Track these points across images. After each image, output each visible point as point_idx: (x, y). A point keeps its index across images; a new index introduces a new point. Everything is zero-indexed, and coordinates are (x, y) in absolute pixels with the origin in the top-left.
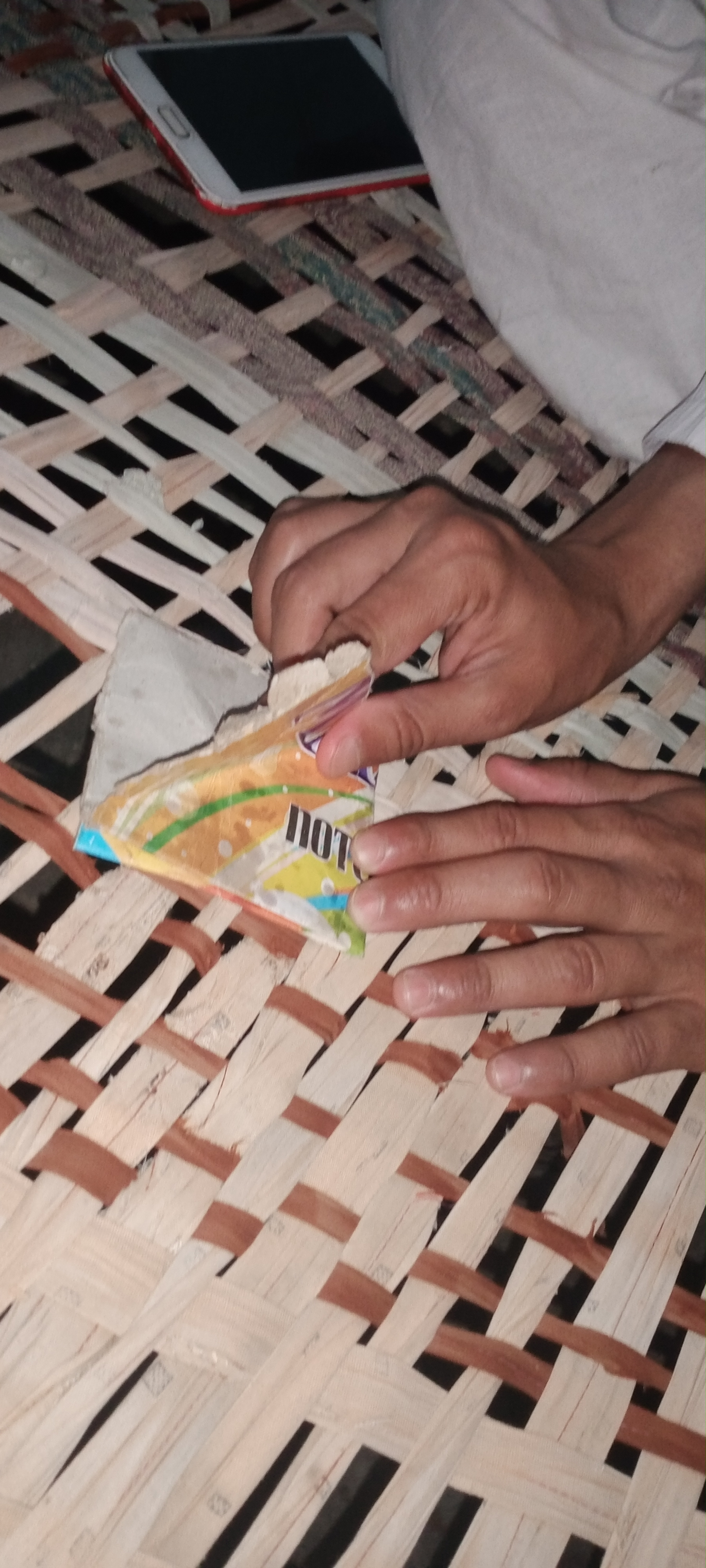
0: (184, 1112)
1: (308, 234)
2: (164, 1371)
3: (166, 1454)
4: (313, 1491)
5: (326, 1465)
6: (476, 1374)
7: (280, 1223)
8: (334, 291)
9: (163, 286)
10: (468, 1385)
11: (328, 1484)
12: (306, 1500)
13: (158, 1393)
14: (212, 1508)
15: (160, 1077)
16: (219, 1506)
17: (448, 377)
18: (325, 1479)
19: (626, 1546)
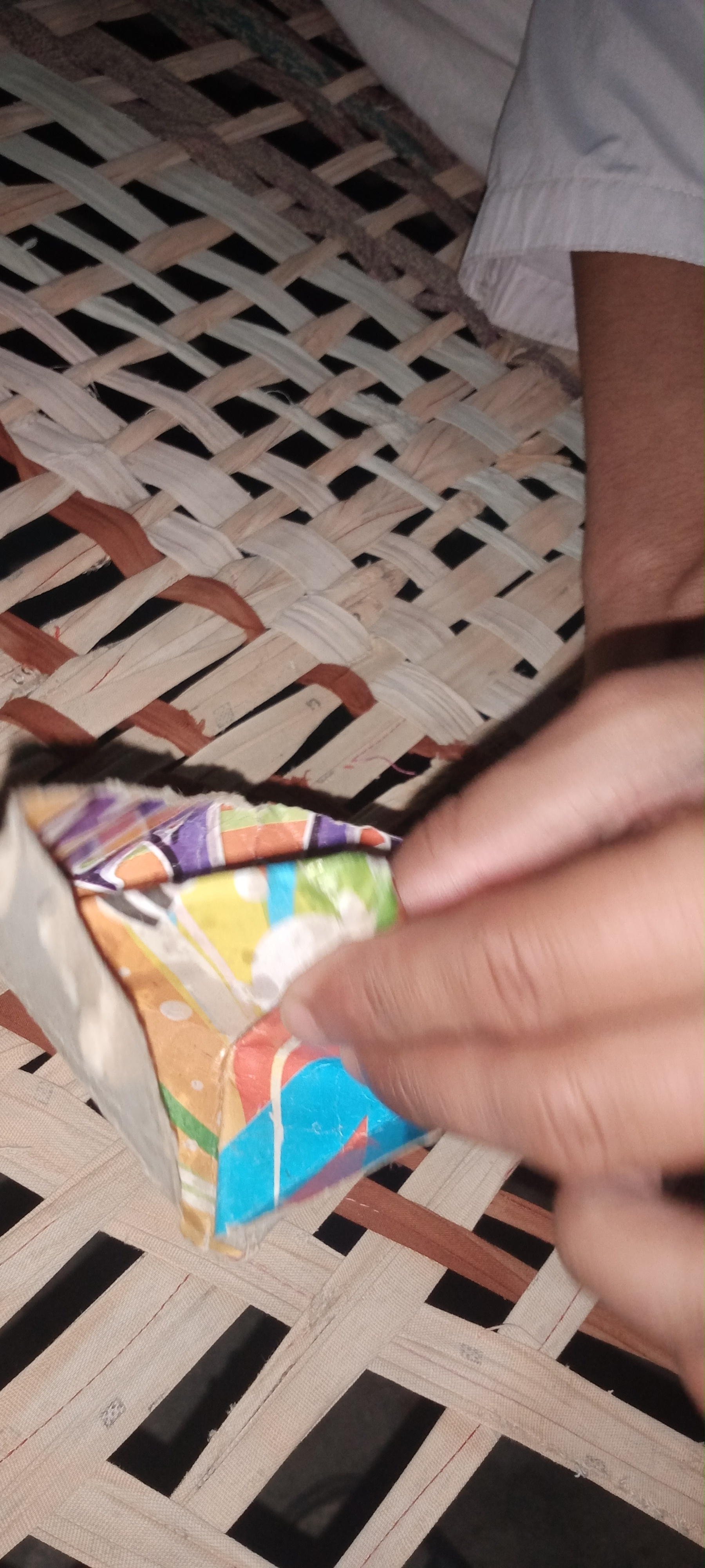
9: (42, 28)
17: (382, 137)
19: (319, 1328)
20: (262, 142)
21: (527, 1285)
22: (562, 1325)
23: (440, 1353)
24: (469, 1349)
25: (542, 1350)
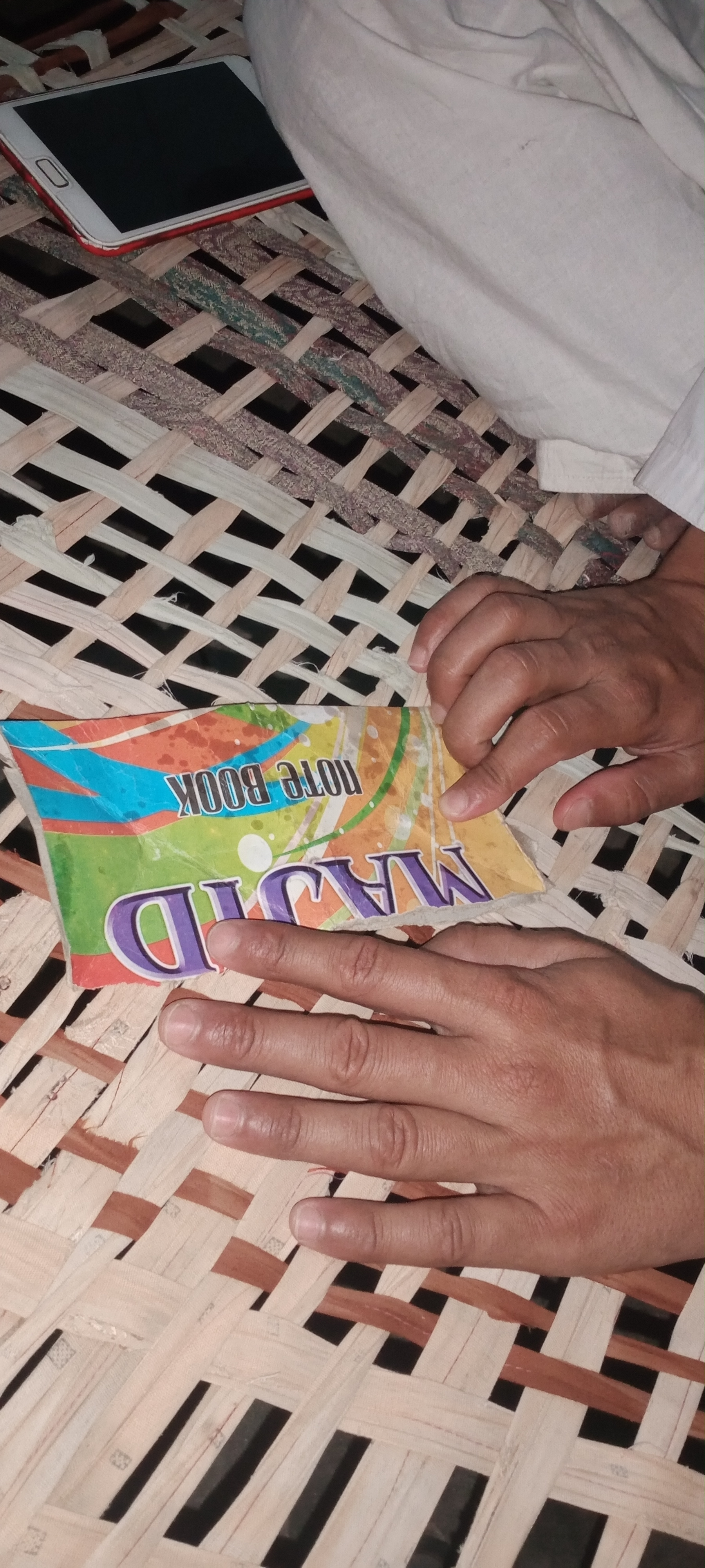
0: (83, 1114)
1: (195, 263)
2: (68, 1345)
3: (71, 1419)
4: (208, 1442)
5: (219, 1419)
6: (364, 1328)
7: (176, 1207)
8: (222, 316)
9: (50, 334)
10: (356, 1338)
11: (222, 1435)
12: (201, 1450)
13: (62, 1366)
14: (114, 1463)
15: (61, 1084)
16: (120, 1461)
17: (340, 386)
18: (219, 1431)
19: (509, 1474)
20: (247, 414)
21: (646, 1407)
22: (677, 1435)
23: (596, 1474)
24: (617, 1467)
25: (667, 1457)
